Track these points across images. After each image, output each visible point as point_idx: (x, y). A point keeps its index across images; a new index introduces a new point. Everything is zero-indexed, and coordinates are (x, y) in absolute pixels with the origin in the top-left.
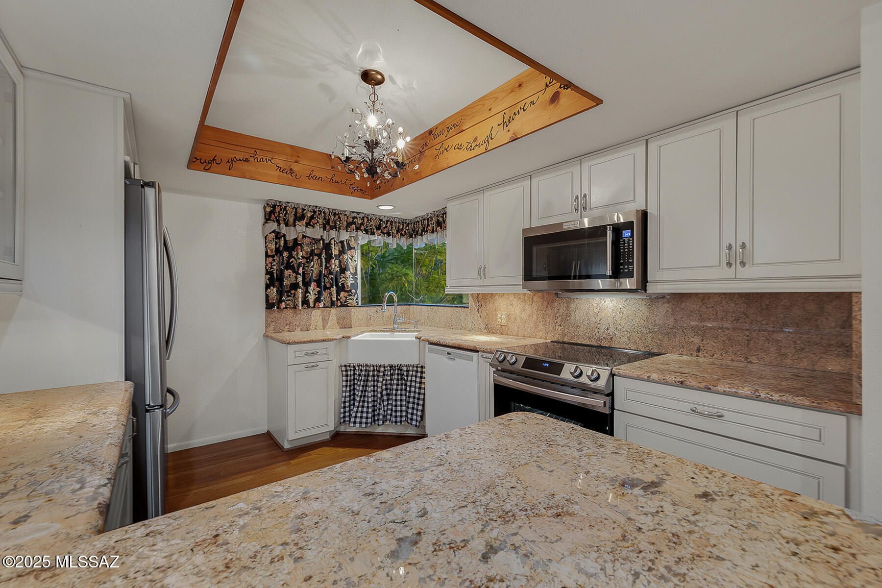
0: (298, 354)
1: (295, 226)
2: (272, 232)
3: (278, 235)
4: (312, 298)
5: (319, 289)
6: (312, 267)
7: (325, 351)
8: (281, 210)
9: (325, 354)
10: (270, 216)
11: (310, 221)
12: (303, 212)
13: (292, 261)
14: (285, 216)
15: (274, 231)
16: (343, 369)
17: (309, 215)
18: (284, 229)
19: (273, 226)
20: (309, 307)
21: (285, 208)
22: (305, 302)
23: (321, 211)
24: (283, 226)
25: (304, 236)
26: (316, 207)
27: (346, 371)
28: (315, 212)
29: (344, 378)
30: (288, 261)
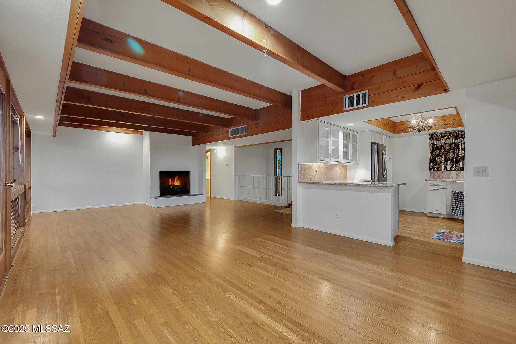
0: (430, 185)
1: (441, 140)
2: (431, 144)
3: (434, 145)
4: (449, 167)
5: (452, 163)
6: (449, 154)
7: (442, 185)
8: (435, 135)
9: (442, 186)
10: (431, 139)
11: (449, 137)
12: (445, 134)
13: (441, 153)
14: (437, 137)
15: (432, 144)
16: (453, 193)
17: (448, 135)
18: (435, 142)
19: (432, 142)
20: (447, 170)
21: (437, 135)
22: (446, 169)
23: (454, 132)
24: (435, 141)
25: (445, 143)
26: (451, 131)
27: (455, 194)
28: (451, 133)
29: (454, 197)
30: (439, 153)
